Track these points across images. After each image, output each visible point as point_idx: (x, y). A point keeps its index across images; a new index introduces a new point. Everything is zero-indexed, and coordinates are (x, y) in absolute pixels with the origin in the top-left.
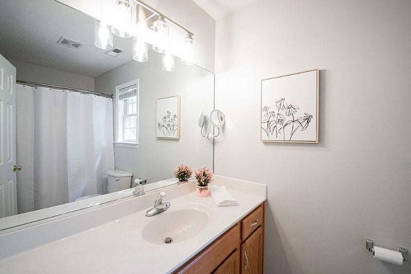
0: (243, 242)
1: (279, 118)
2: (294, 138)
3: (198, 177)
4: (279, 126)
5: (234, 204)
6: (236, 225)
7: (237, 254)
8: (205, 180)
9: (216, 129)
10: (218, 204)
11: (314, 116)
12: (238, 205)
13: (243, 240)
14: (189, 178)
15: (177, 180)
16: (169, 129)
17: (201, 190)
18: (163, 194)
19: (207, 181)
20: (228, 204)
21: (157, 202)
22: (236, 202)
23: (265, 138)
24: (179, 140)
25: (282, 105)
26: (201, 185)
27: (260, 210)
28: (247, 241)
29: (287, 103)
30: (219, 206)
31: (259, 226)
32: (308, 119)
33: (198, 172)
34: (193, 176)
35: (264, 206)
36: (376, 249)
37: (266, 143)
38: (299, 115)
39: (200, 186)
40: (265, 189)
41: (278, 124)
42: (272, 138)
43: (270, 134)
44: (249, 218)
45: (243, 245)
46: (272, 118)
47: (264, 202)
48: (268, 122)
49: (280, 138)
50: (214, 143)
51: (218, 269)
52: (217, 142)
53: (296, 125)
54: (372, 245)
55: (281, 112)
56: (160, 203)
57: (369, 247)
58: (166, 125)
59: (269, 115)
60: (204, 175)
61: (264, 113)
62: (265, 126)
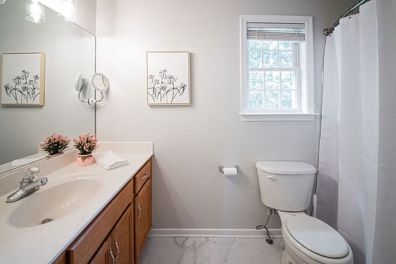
0: (136, 195)
1: (162, 85)
2: (175, 101)
3: (80, 146)
4: (163, 92)
5: (125, 164)
6: (130, 181)
7: (131, 207)
8: (90, 146)
9: (98, 93)
10: (107, 168)
11: (188, 86)
12: (129, 164)
13: (136, 193)
14: (64, 149)
15: (47, 154)
16: (25, 93)
17: (84, 159)
18: (35, 169)
19: (91, 149)
20: (119, 165)
21: (26, 181)
22: (127, 161)
23: (151, 102)
24: (43, 106)
25: (164, 75)
26: (84, 153)
27: (149, 164)
28: (139, 194)
29: (169, 74)
30: (109, 170)
31: (148, 179)
32: (184, 88)
33: (78, 140)
34: (71, 145)
35: (151, 161)
36: (225, 170)
37: (152, 106)
38: (177, 84)
39: (82, 154)
40: (152, 145)
41: (162, 91)
42: (157, 101)
43: (155, 98)
44: (141, 172)
45: (136, 198)
46: (156, 85)
47: (151, 157)
48: (154, 88)
49: (164, 101)
50: (95, 108)
51: (116, 226)
52: (99, 107)
53: (176, 91)
54: (222, 168)
55: (164, 80)
56: (31, 182)
57: (221, 169)
58: (19, 87)
59: (154, 82)
60: (87, 142)
61: (150, 80)
62: (151, 91)
